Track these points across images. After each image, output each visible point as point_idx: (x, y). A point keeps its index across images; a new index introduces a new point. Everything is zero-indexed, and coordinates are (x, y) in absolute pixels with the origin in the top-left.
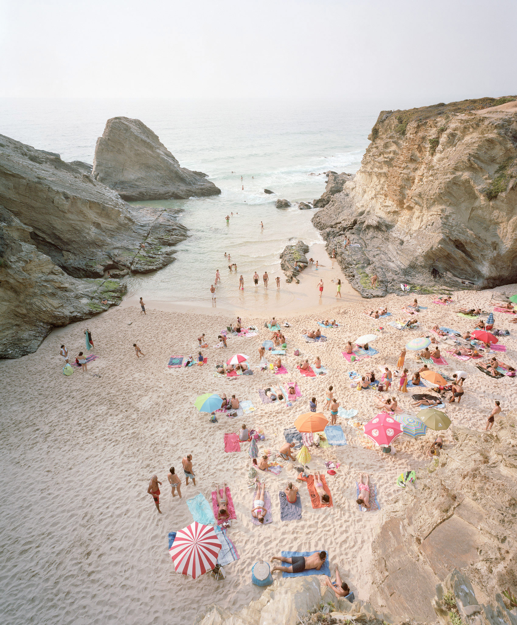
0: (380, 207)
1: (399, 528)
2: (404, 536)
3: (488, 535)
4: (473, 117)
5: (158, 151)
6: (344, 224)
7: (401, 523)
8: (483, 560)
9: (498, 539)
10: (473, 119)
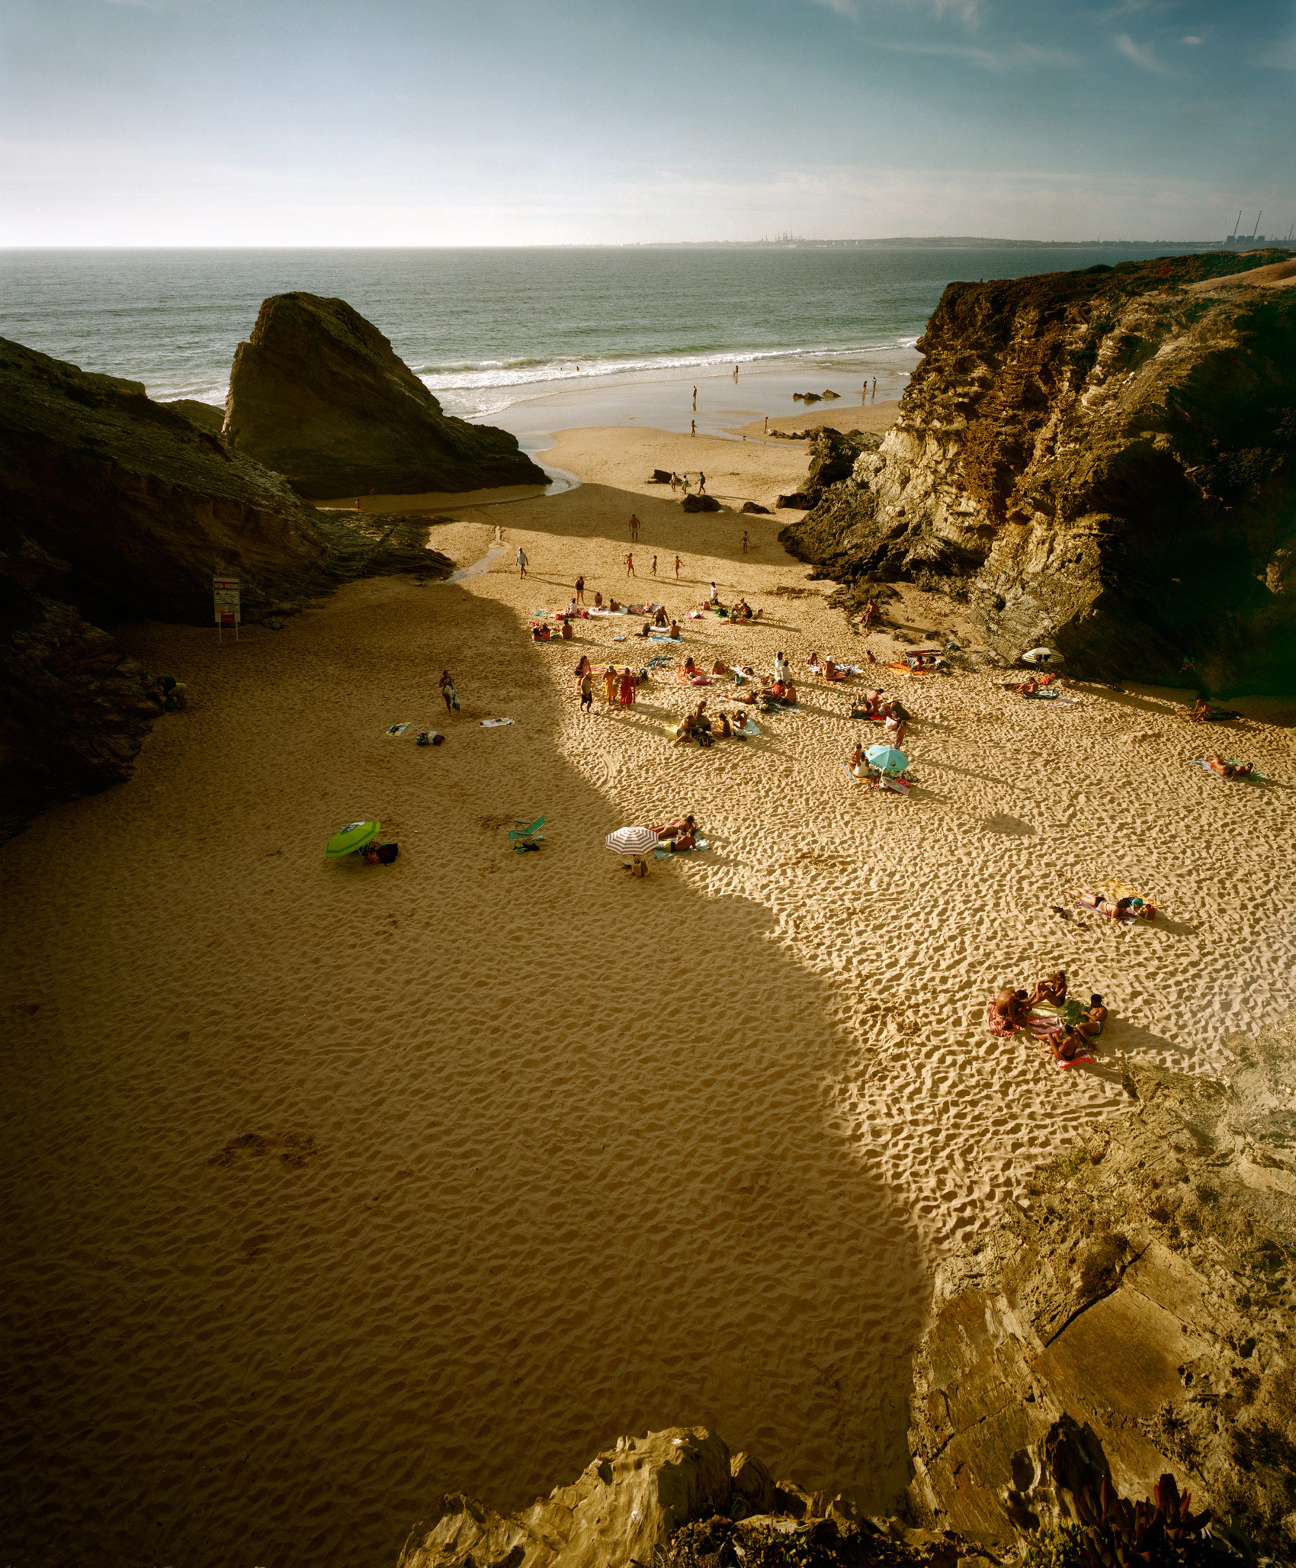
0: (946, 514)
1: (983, 1318)
2: (996, 1337)
3: (1207, 1335)
4: (1179, 298)
5: (388, 376)
6: (856, 555)
7: (989, 1303)
8: (1193, 1400)
9: (1234, 1347)
10: (1179, 303)
